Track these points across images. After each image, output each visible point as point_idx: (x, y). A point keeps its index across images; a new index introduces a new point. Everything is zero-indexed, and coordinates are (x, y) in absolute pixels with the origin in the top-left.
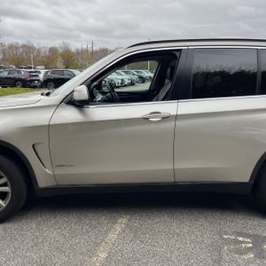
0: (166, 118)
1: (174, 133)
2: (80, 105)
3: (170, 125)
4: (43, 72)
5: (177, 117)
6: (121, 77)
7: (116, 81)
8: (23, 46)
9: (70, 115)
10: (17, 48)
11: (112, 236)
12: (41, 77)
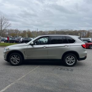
0: (46, 47)
1: (48, 50)
2: (32, 45)
3: (47, 48)
4: (22, 38)
5: (48, 47)
6: (45, 40)
7: (44, 41)
8: (15, 30)
9: (30, 47)
10: (13, 31)
11: (37, 67)
12: (21, 40)
